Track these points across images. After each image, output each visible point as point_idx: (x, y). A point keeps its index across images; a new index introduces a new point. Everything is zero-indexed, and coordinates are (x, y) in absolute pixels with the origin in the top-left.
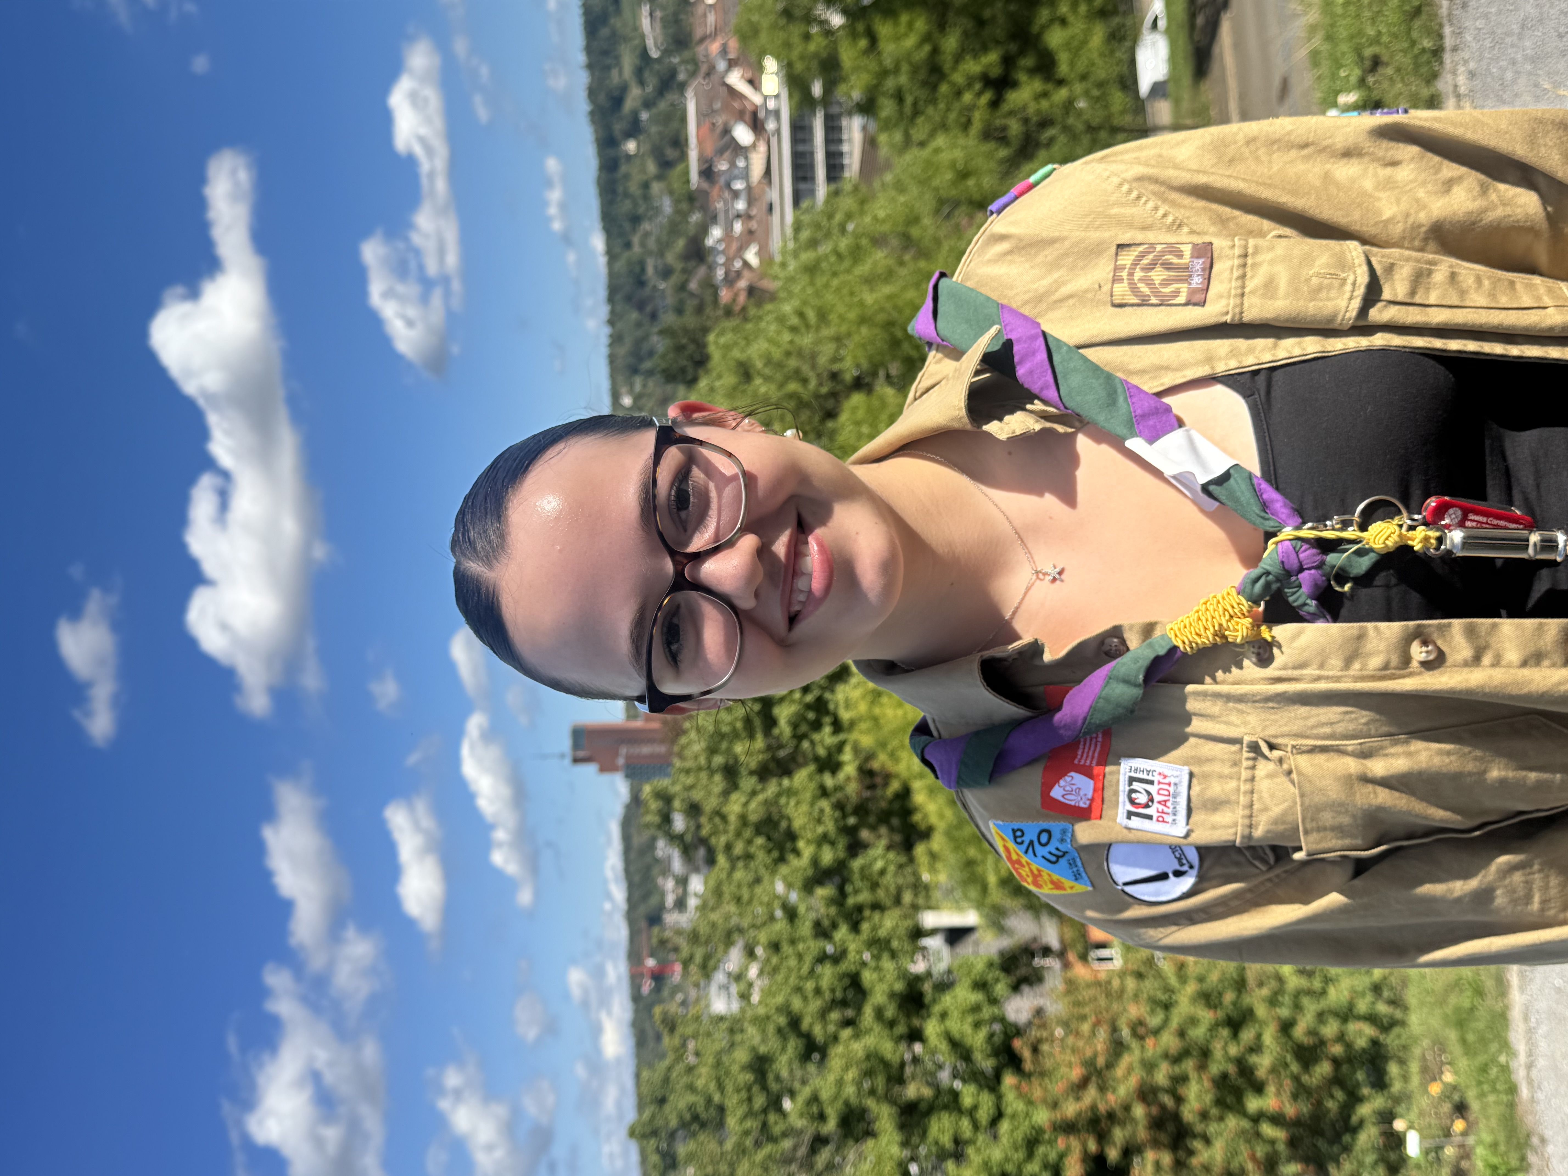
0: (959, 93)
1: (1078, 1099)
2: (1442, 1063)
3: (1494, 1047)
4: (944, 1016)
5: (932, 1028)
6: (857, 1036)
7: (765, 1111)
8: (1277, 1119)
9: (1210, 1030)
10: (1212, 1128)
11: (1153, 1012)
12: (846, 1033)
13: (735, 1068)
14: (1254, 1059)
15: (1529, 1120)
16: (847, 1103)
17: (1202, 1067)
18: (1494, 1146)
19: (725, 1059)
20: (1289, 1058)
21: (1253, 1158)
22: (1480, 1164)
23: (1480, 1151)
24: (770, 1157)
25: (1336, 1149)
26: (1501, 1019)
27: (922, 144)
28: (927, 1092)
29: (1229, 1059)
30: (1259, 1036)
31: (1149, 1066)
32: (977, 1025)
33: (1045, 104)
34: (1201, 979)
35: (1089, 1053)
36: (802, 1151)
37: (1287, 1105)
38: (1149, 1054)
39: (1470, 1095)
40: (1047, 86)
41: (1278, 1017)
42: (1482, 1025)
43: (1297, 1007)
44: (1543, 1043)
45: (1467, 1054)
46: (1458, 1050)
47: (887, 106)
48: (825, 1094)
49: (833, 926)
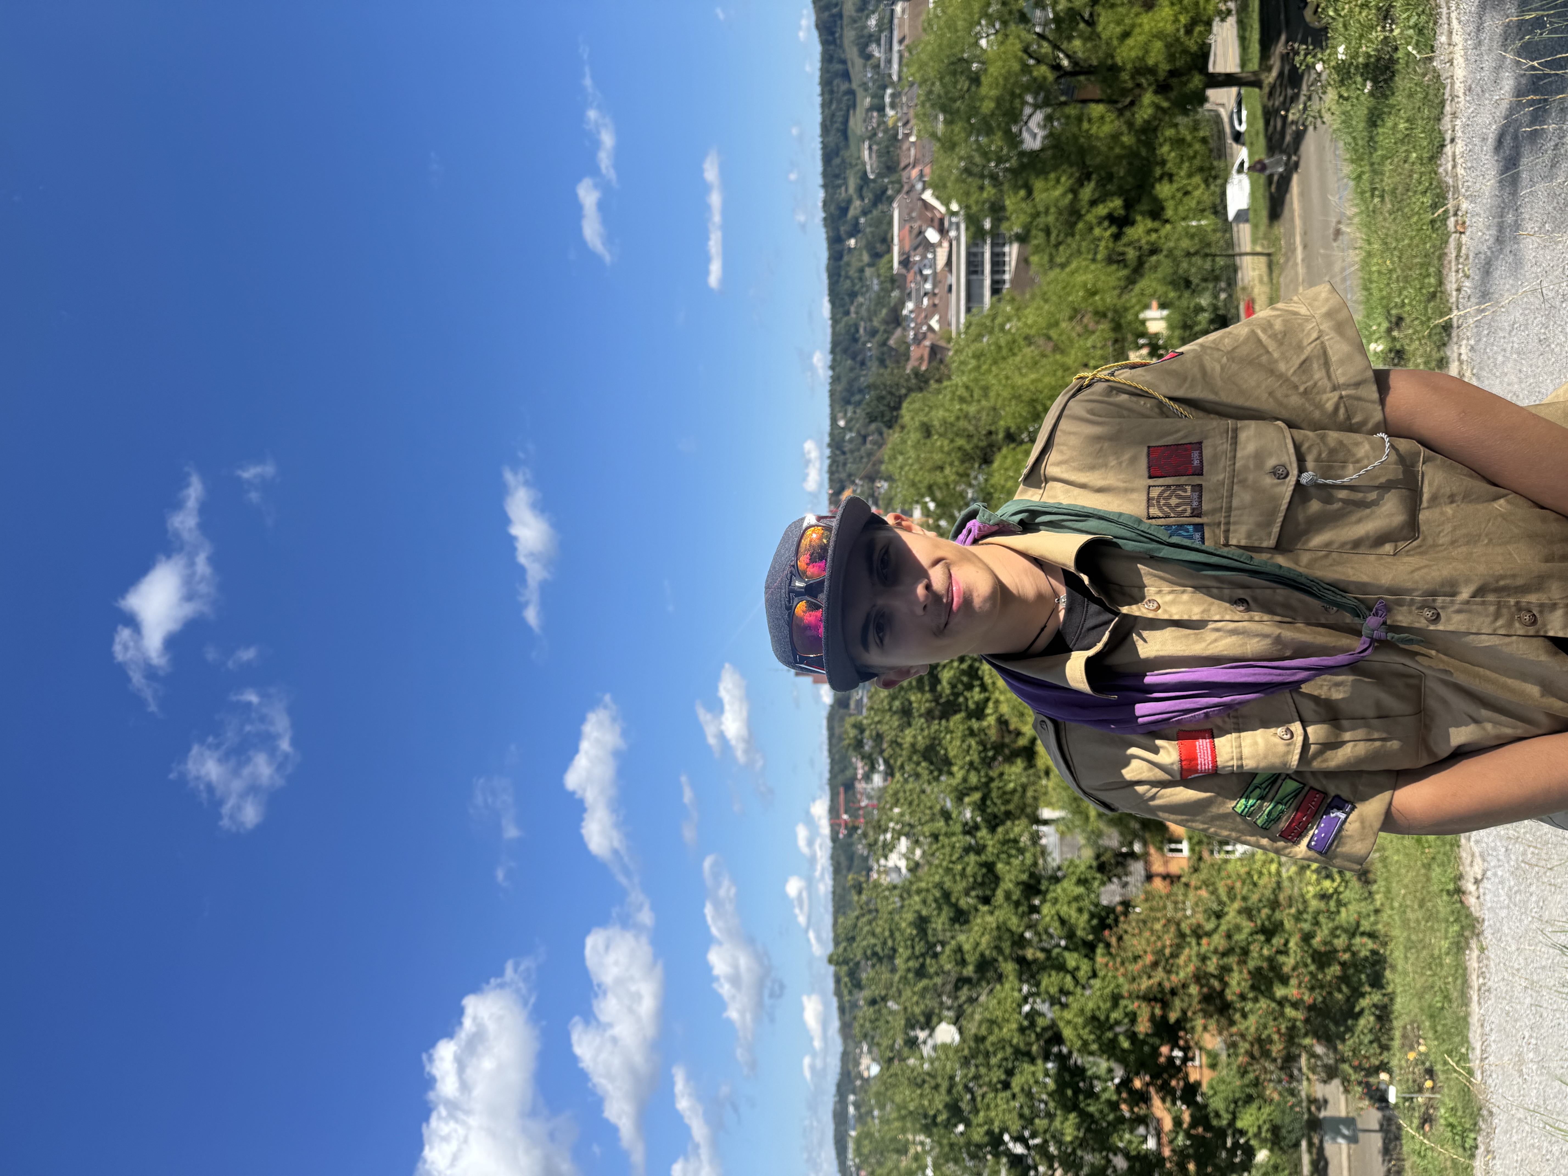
0: (1090, 229)
1: (1150, 977)
2: (1420, 1037)
3: (1457, 1039)
4: (1055, 901)
5: (1046, 907)
6: (991, 913)
7: (923, 955)
8: (1297, 1005)
9: (1251, 934)
10: (1249, 1006)
11: (1208, 919)
12: (984, 908)
13: (903, 925)
14: (1281, 959)
15: (1481, 1097)
16: (982, 955)
17: (1242, 962)
18: (1454, 1110)
19: (897, 918)
20: (1309, 961)
22: (1442, 1120)
24: (925, 989)
25: (1342, 1029)
26: (1464, 1021)
27: (1063, 266)
28: (1041, 955)
29: (1263, 958)
30: (1287, 943)
31: (1204, 958)
32: (1080, 910)
33: (1154, 237)
34: (1245, 899)
35: (1159, 944)
36: (950, 986)
37: (1306, 994)
38: (1204, 949)
39: (1438, 1067)
40: (1156, 224)
41: (1301, 930)
42: (1449, 1022)
43: (1317, 923)
44: (1494, 1046)
45: (1437, 1039)
46: (1430, 1035)
47: (1038, 239)
48: (967, 947)
49: (977, 827)
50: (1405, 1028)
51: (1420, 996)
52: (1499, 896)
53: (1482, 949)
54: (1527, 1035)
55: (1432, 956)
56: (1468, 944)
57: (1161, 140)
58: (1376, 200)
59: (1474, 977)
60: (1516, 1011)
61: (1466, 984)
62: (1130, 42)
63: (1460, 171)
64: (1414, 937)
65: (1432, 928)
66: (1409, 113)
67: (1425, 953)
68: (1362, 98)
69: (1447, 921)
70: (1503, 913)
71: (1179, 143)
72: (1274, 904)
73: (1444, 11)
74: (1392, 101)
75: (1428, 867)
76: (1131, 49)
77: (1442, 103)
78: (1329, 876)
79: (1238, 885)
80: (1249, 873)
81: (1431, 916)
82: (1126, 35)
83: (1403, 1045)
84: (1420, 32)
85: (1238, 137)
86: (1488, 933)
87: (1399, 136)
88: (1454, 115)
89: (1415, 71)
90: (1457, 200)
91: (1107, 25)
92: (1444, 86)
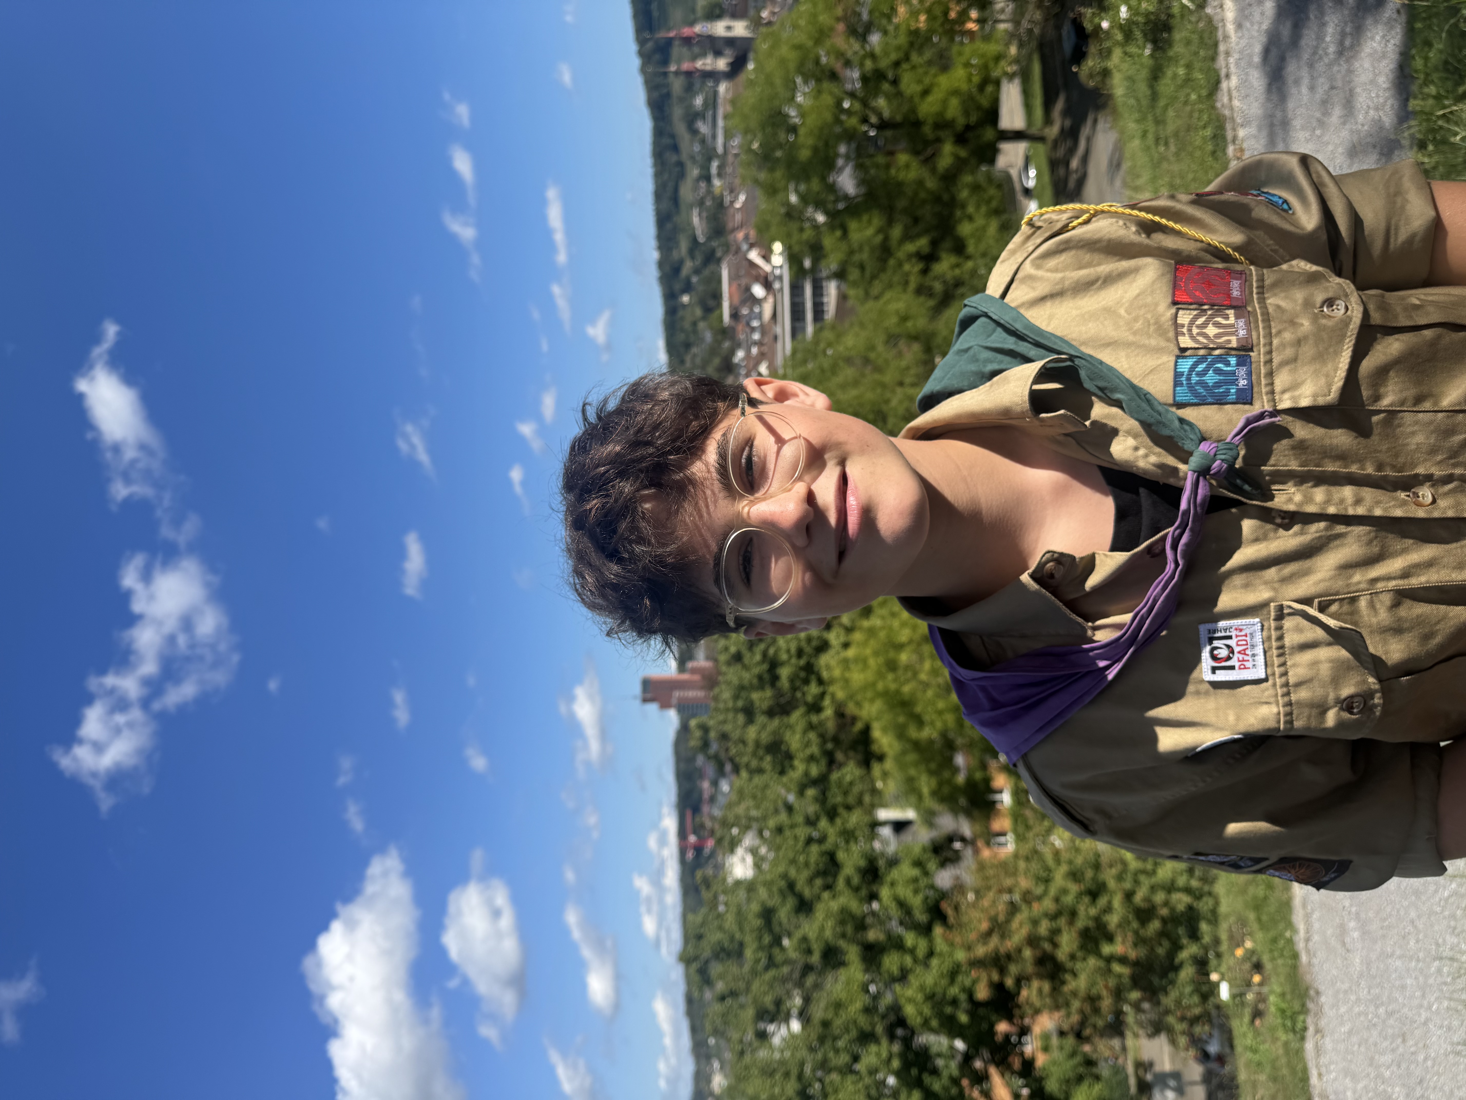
0: (900, 265)
1: (985, 943)
2: (1244, 935)
3: (1281, 926)
4: (893, 884)
5: (885, 893)
6: (833, 897)
7: (770, 946)
8: (1123, 960)
9: (1077, 898)
10: (1079, 965)
11: (1037, 885)
12: (826, 894)
13: (751, 917)
14: (1106, 917)
15: (1308, 978)
16: (826, 943)
17: (1071, 922)
18: (1283, 995)
19: (744, 909)
20: (1131, 917)
21: (1106, 987)
22: (1273, 1009)
23: (1272, 999)
24: (774, 979)
25: (1164, 982)
26: (1286, 906)
27: (877, 297)
28: (882, 937)
29: (1089, 918)
30: (1110, 902)
31: (1035, 922)
32: (916, 891)
33: (957, 271)
35: (993, 912)
36: (796, 975)
37: (1130, 951)
38: (1034, 914)
39: (1265, 959)
40: (960, 260)
41: (1123, 889)
42: (1272, 909)
43: (1137, 882)
44: (1316, 926)
45: (1261, 929)
46: (1255, 926)
47: (854, 274)
48: (812, 935)
49: (818, 819)
50: (1230, 928)
51: (1244, 892)
57: (960, 185)
58: (1162, 149)
62: (930, 99)
63: (1236, 103)
66: (1187, 59)
68: (1144, 60)
71: (976, 188)
72: (1098, 866)
74: (1171, 53)
76: (931, 105)
77: (1216, 45)
82: (926, 92)
83: (1230, 946)
85: (1027, 192)
87: (1179, 82)
88: (1228, 54)
89: (1190, 22)
90: (1234, 129)
91: (909, 85)
92: (1216, 28)
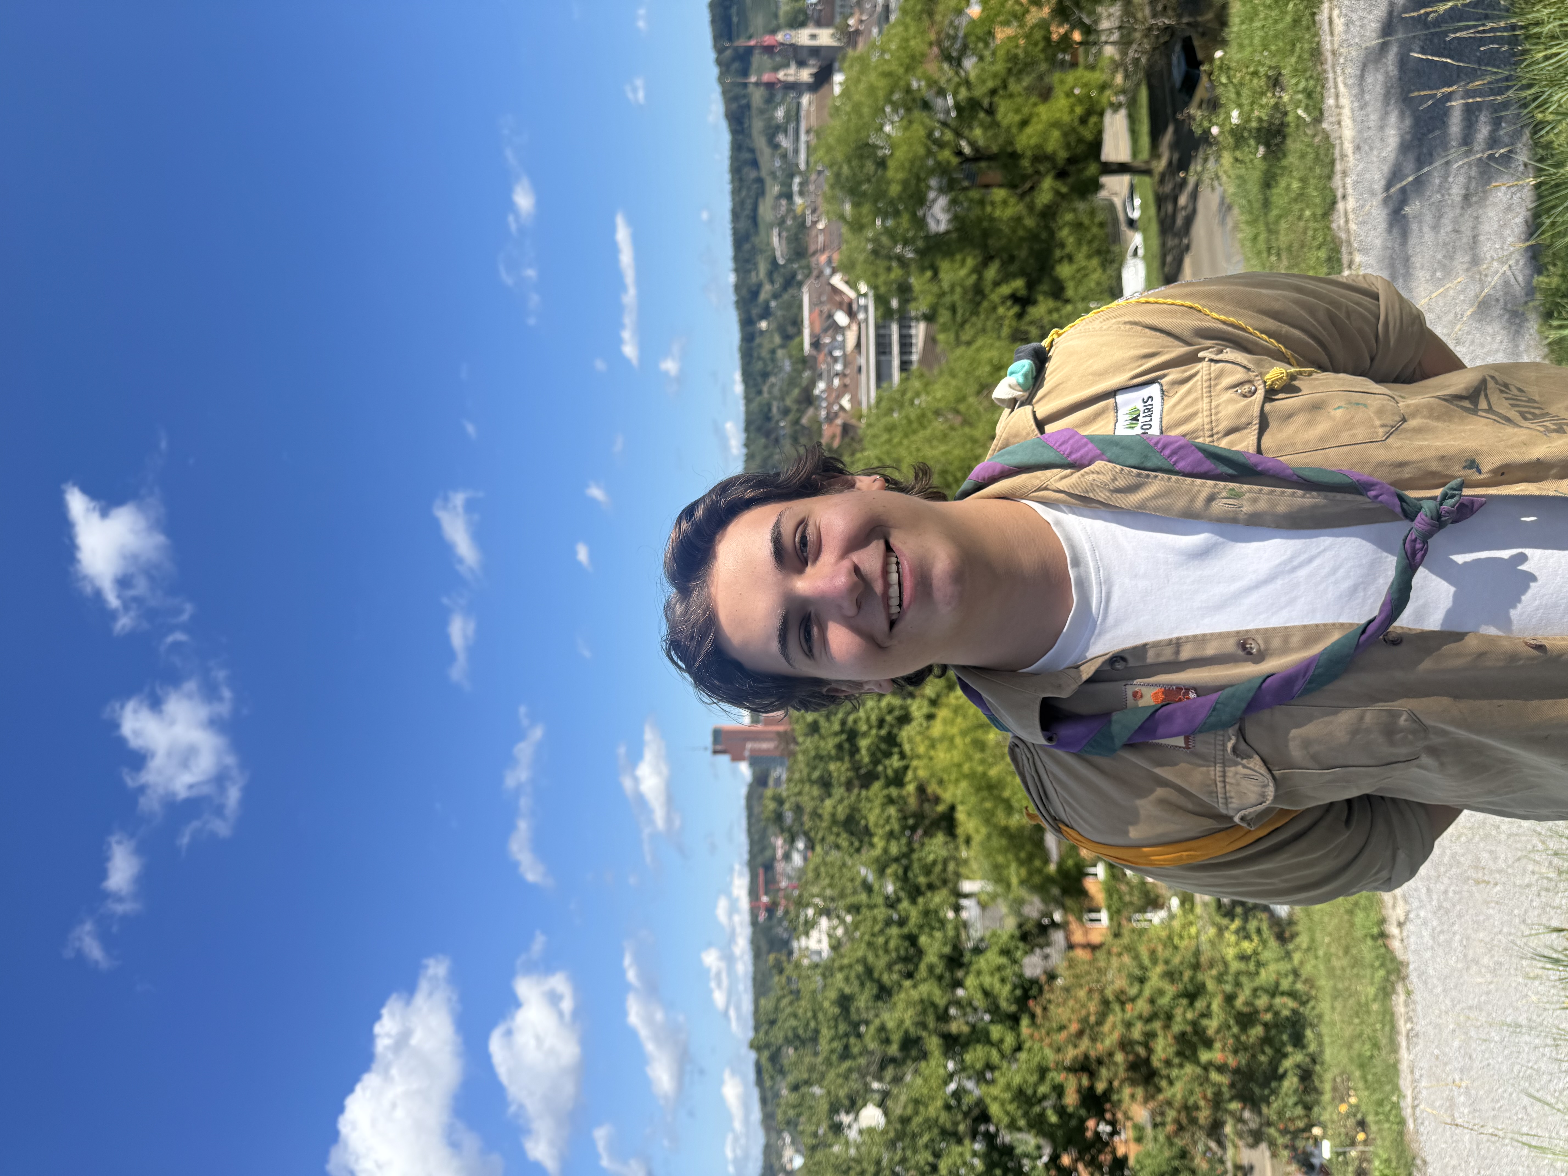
0: (994, 308)
1: (1075, 1047)
2: (1349, 1088)
3: (1388, 1088)
4: (979, 973)
5: (970, 980)
6: (915, 986)
7: (847, 1035)
8: (1221, 1069)
9: (1173, 1000)
10: (1175, 1072)
11: (1131, 984)
12: (907, 983)
13: (826, 1004)
14: (1205, 1022)
15: (1414, 1146)
16: (906, 1032)
17: (1167, 1027)
18: (1388, 1161)
19: (819, 997)
20: (1232, 1022)
21: (1205, 1097)
23: (1377, 1163)
24: (850, 1070)
25: (1266, 1092)
26: (1393, 1069)
27: (969, 343)
28: (966, 1029)
29: (1187, 1022)
30: (1209, 1006)
31: (1129, 1025)
32: (1003, 981)
34: (1167, 962)
35: (1084, 1012)
36: (874, 1068)
37: (1230, 1058)
38: (1128, 1015)
39: (1370, 1119)
40: (1059, 304)
41: (1224, 991)
42: (1379, 1070)
43: (1238, 984)
44: (1424, 1092)
45: (1367, 1088)
46: (1361, 1085)
47: (944, 316)
48: (890, 1025)
49: (899, 900)
50: (1334, 1080)
51: (1349, 1046)
52: (1422, 937)
53: (1408, 993)
54: (1457, 1078)
55: (1359, 1004)
56: (1394, 988)
57: (1060, 222)
58: (1273, 258)
59: (1401, 1022)
60: (1445, 1054)
61: (1394, 1030)
62: (1029, 130)
63: (1353, 226)
64: (1340, 986)
65: (1357, 975)
66: (1302, 173)
67: (1352, 1001)
68: (1256, 162)
69: (1372, 966)
70: (1428, 954)
71: (1078, 226)
72: (1196, 966)
73: (1331, 75)
74: (1284, 163)
75: (1351, 912)
76: (1030, 137)
77: (1333, 163)
78: (1248, 937)
79: (1160, 948)
80: (1170, 938)
81: (1356, 962)
82: (1024, 123)
83: (1333, 1099)
84: (1309, 94)
85: (1131, 223)
86: (1413, 977)
87: (1293, 195)
88: (1345, 173)
89: (1305, 134)
90: (1350, 253)
91: (1006, 114)
92: (1333, 146)
